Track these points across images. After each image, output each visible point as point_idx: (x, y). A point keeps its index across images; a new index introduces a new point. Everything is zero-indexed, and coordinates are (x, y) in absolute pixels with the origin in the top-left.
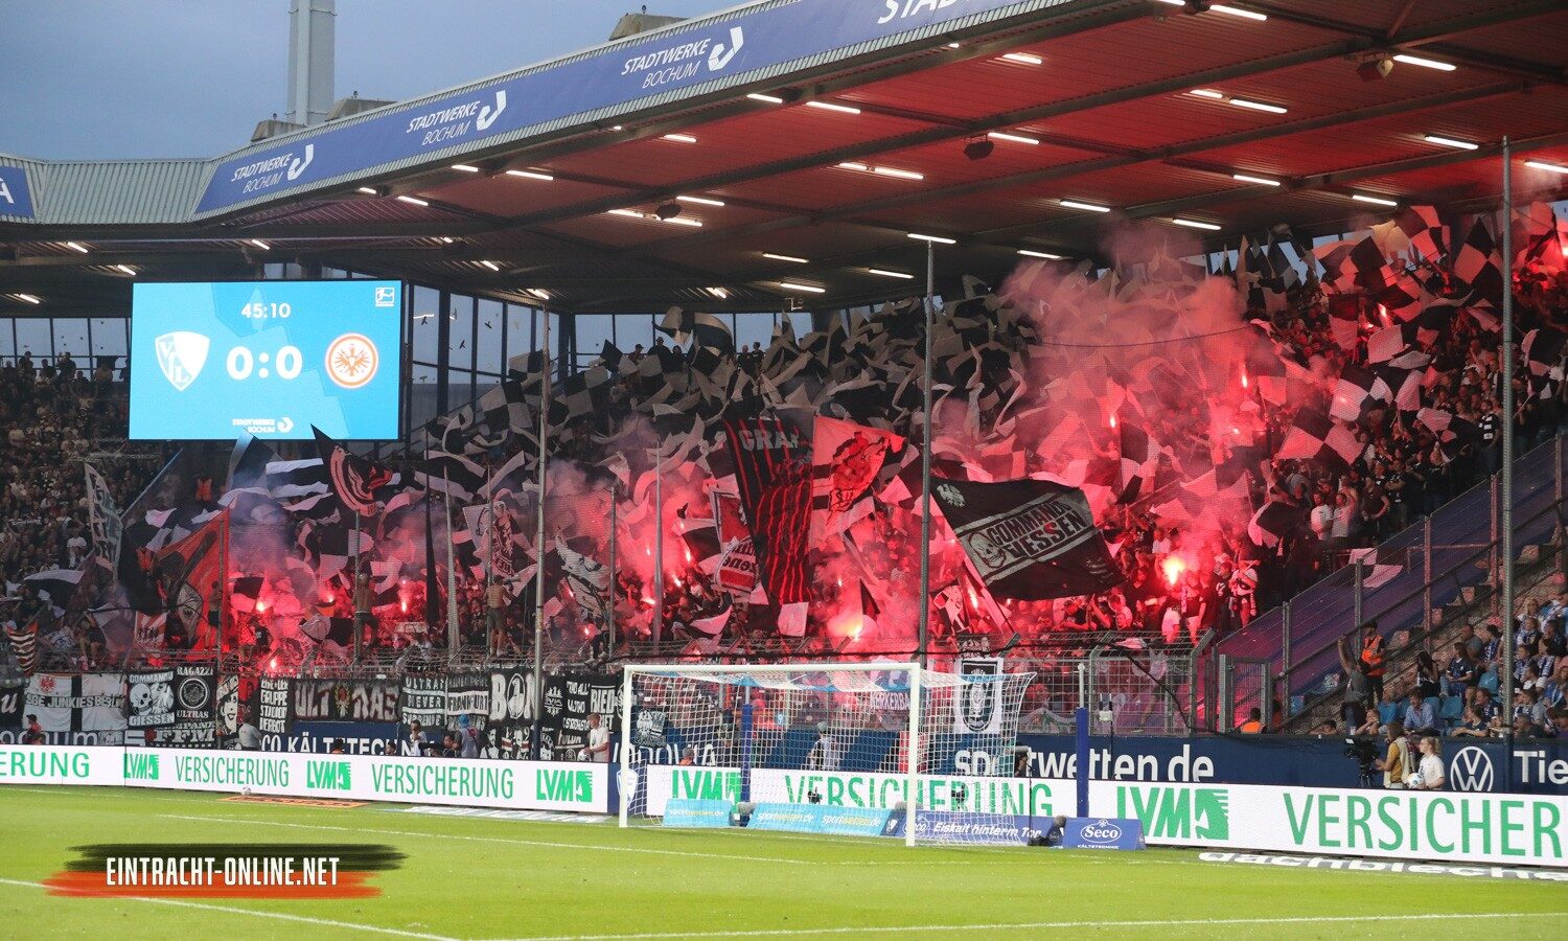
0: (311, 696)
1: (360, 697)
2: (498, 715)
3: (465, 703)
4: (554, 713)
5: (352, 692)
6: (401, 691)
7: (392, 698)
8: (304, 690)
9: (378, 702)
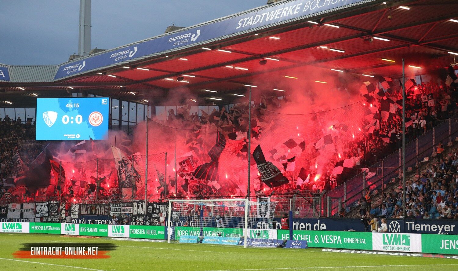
0: (85, 208)
1: (98, 209)
2: (135, 213)
3: (126, 210)
4: (150, 213)
5: (96, 207)
6: (109, 207)
7: (107, 209)
8: (83, 207)
9: (103, 210)
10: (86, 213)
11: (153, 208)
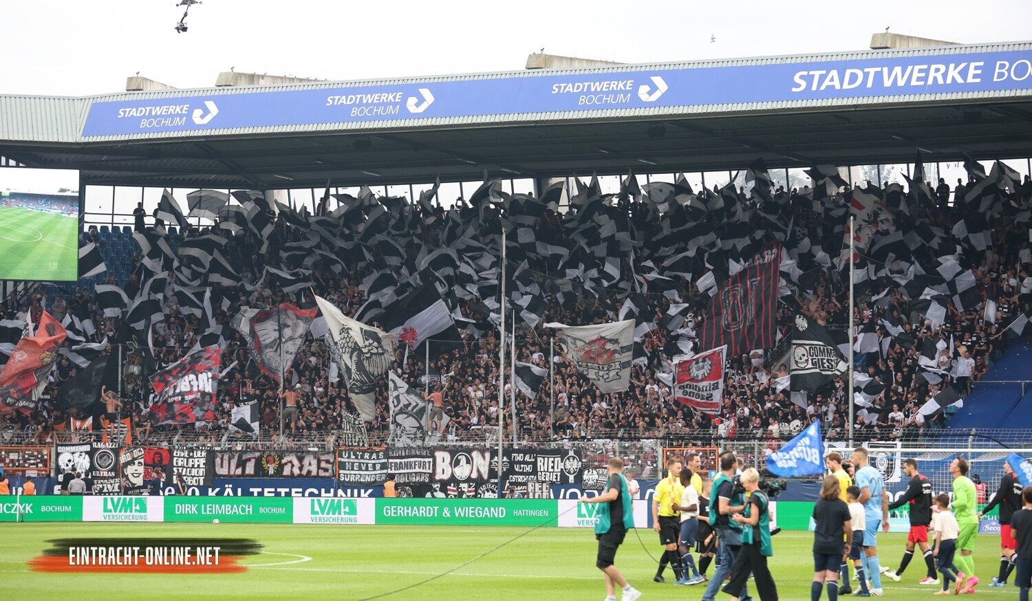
0: (234, 462)
1: (291, 462)
2: (442, 475)
3: (408, 466)
5: (281, 458)
8: (226, 457)
9: (310, 464)
10: (239, 471)
11: (512, 463)
